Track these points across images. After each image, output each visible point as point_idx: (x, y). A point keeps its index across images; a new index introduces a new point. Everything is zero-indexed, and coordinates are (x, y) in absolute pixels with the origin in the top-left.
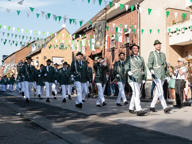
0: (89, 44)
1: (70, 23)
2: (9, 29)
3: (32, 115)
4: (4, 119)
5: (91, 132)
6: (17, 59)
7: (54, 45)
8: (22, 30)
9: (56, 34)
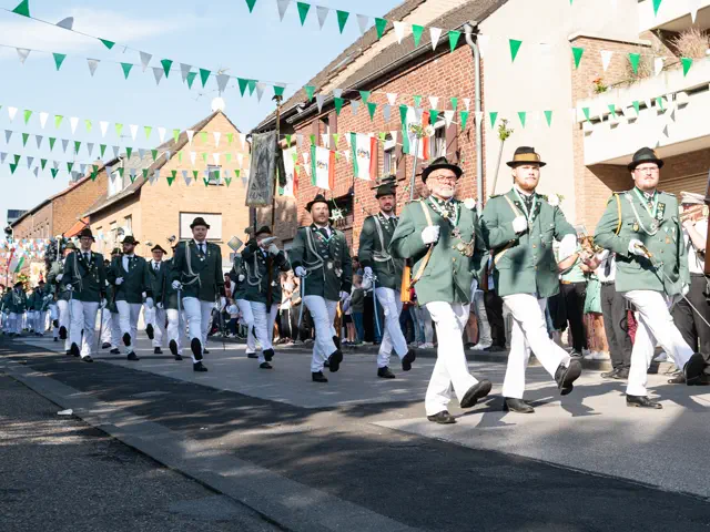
0: (307, 167)
1: (242, 91)
2: (27, 120)
3: (114, 416)
4: (15, 430)
5: (318, 467)
6: (59, 222)
7: (184, 173)
8: (74, 122)
9: (193, 132)
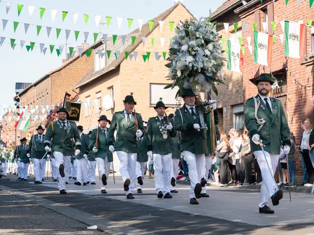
0: (251, 48)
2: (42, 16)
6: (56, 92)
7: (156, 53)
